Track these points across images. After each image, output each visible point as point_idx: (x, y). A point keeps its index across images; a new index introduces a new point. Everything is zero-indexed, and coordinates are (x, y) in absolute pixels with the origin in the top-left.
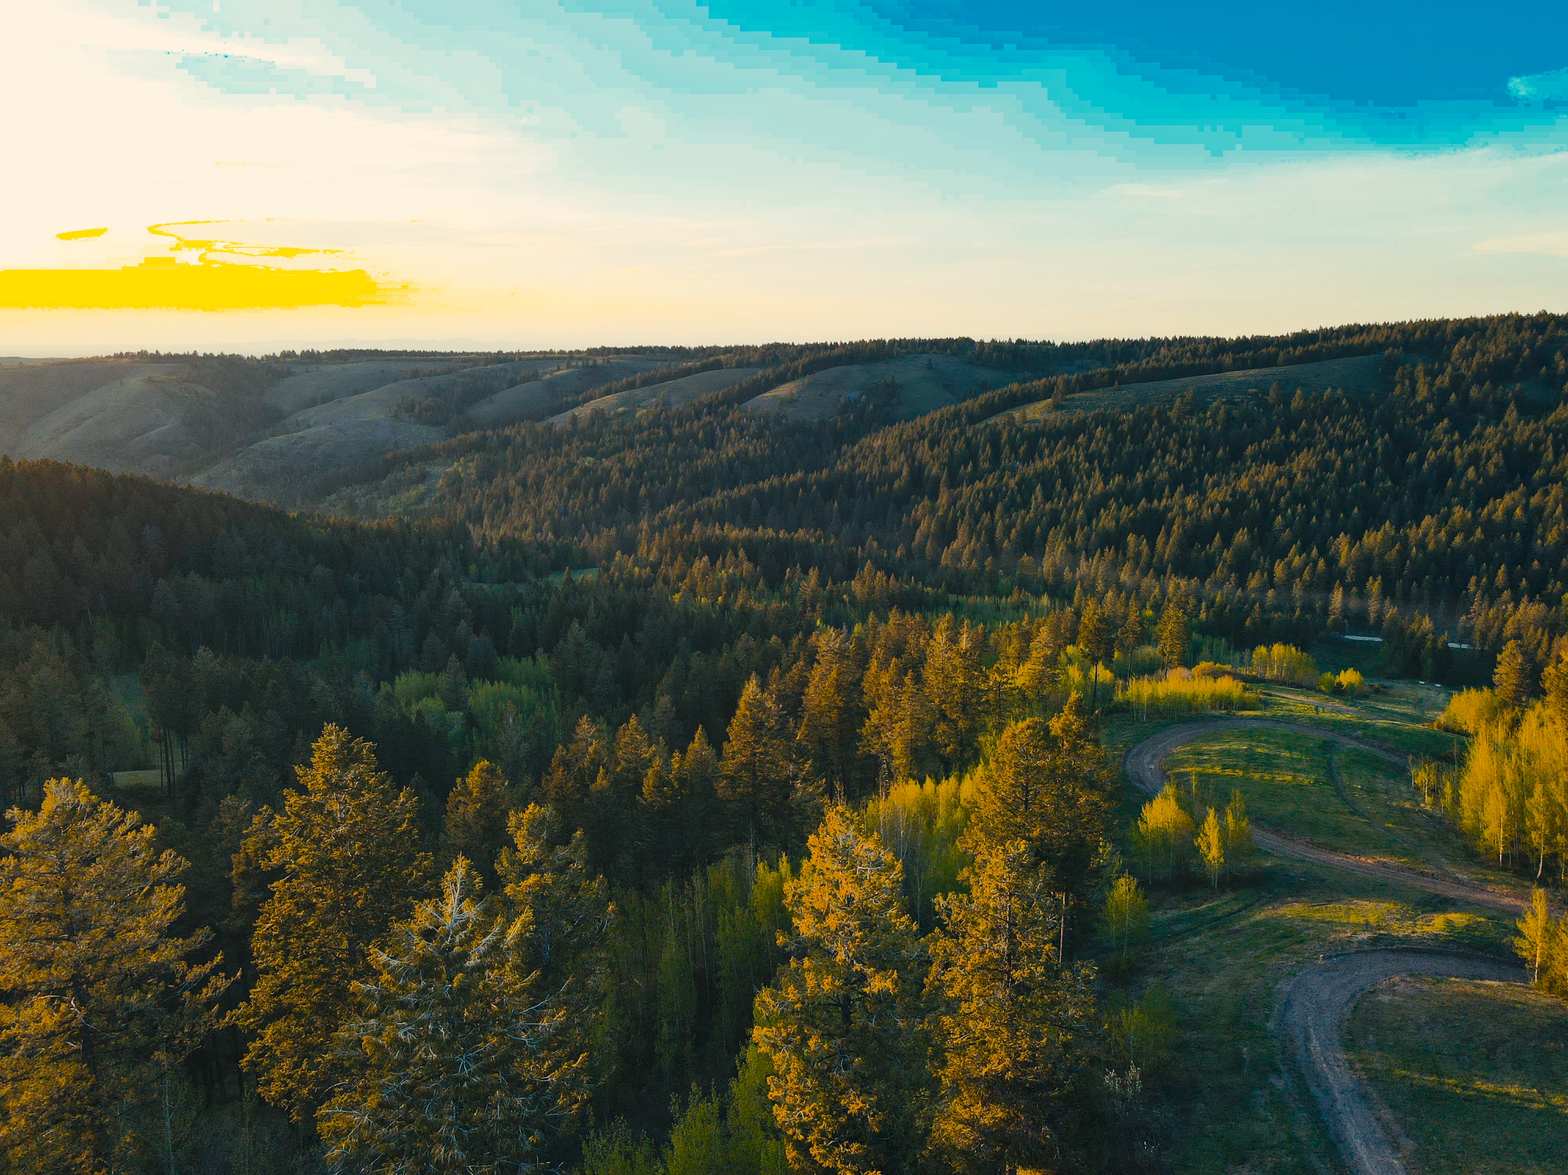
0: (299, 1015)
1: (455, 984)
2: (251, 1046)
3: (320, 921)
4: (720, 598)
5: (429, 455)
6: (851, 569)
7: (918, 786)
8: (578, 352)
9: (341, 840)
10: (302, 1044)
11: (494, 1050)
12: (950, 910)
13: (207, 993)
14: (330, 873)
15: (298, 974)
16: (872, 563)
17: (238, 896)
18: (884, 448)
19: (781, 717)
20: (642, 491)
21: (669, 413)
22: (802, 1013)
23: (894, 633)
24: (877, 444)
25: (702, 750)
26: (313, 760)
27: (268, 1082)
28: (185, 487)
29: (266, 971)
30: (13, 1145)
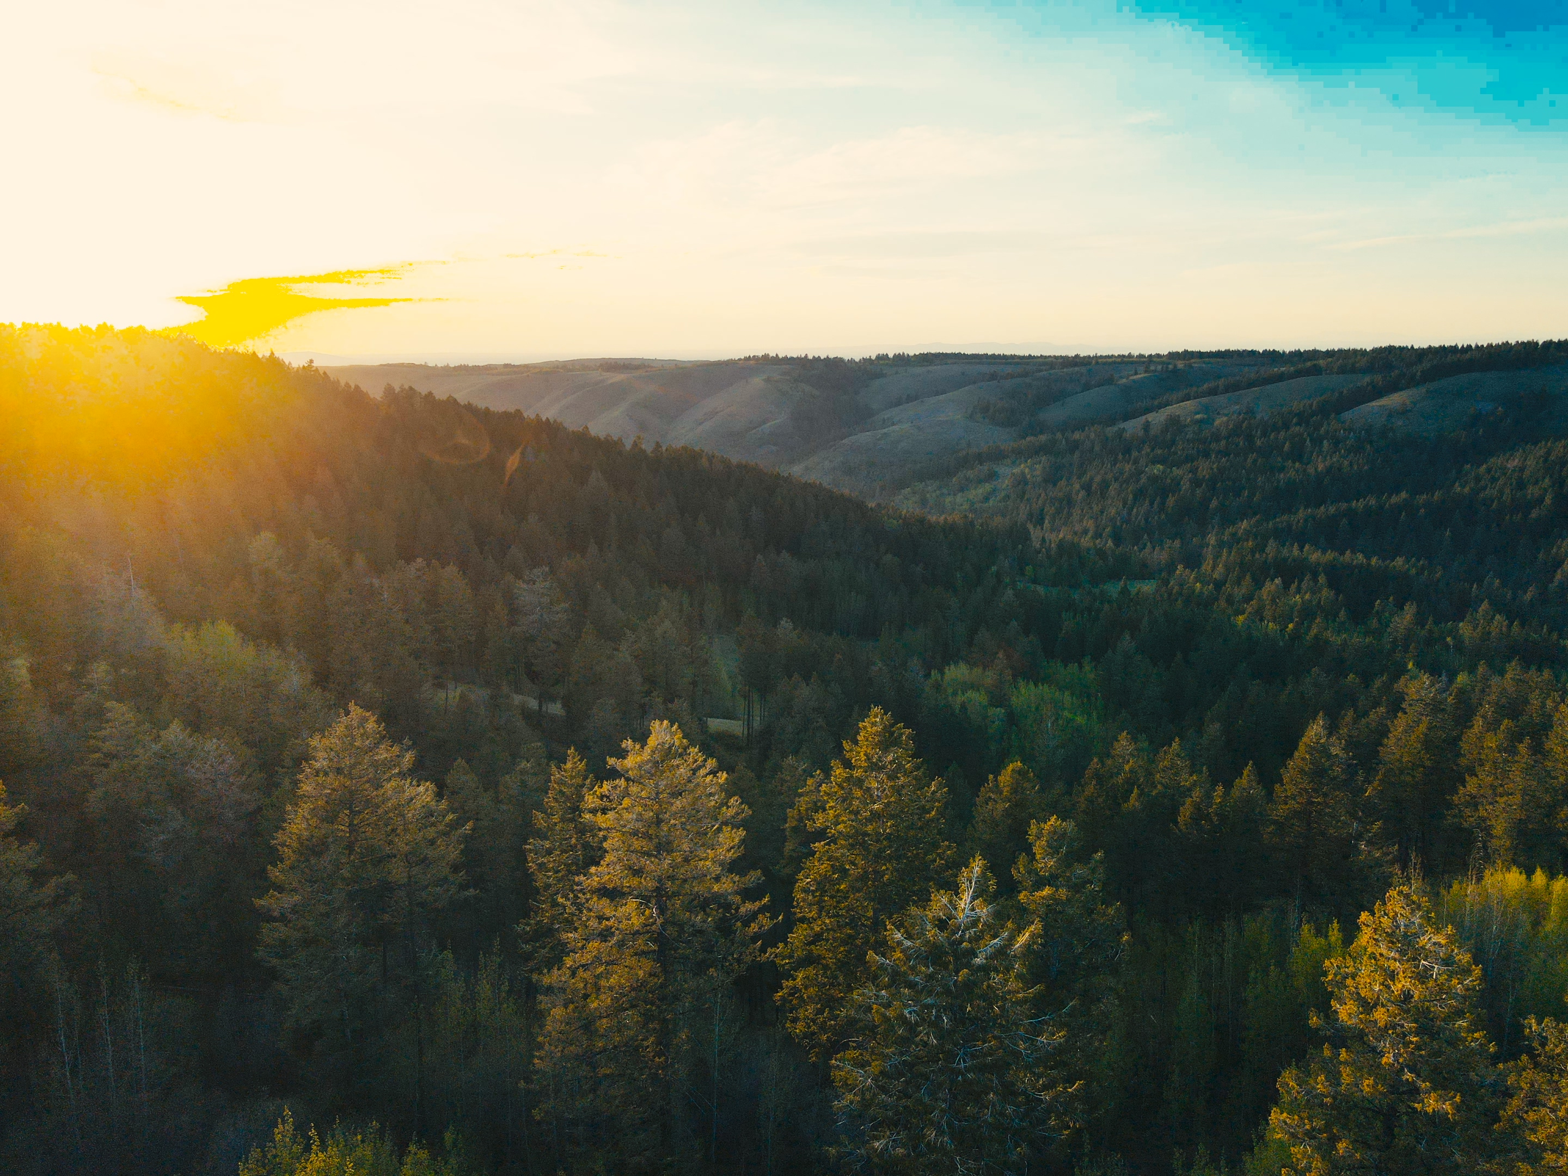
0: (826, 968)
1: (960, 979)
2: (785, 983)
3: (851, 886)
4: (1291, 626)
5: (998, 456)
6: (1462, 609)
7: (1524, 876)
8: (1158, 356)
9: (875, 816)
10: (826, 994)
11: (991, 1052)
12: (1546, 1038)
13: (754, 928)
14: (863, 844)
15: (827, 929)
16: (1490, 604)
17: (789, 847)
18: (1522, 470)
19: (1349, 766)
20: (1214, 503)
21: (1252, 421)
22: (1332, 1109)
23: (1511, 688)
24: (1513, 463)
25: (1251, 788)
26: (859, 738)
27: (795, 1020)
28: (786, 475)
29: (803, 920)
30: (601, 1017)
